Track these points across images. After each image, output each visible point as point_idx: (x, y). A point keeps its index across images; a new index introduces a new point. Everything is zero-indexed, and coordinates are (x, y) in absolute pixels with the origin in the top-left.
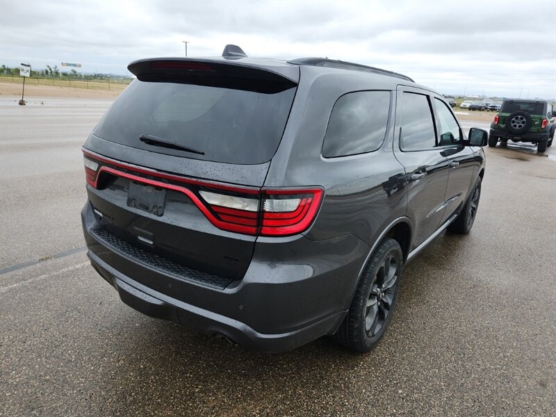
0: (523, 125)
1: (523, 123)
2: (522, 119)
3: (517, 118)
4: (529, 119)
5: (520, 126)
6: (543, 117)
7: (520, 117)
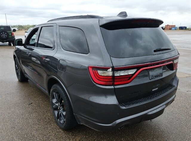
0: (6, 36)
1: (6, 35)
2: (5, 33)
3: (3, 33)
4: (7, 33)
5: (5, 36)
6: (11, 32)
7: (3, 32)
